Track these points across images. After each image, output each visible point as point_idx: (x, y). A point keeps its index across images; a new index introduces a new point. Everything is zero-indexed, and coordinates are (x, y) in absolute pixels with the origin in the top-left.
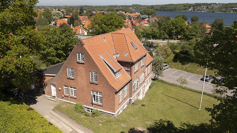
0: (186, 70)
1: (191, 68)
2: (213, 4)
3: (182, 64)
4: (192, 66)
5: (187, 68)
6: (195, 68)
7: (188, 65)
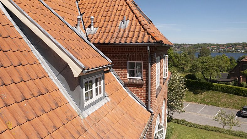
0: (203, 102)
1: (209, 99)
2: (183, 44)
3: (194, 94)
4: (210, 96)
5: (204, 99)
6: (218, 99)
7: (204, 95)
